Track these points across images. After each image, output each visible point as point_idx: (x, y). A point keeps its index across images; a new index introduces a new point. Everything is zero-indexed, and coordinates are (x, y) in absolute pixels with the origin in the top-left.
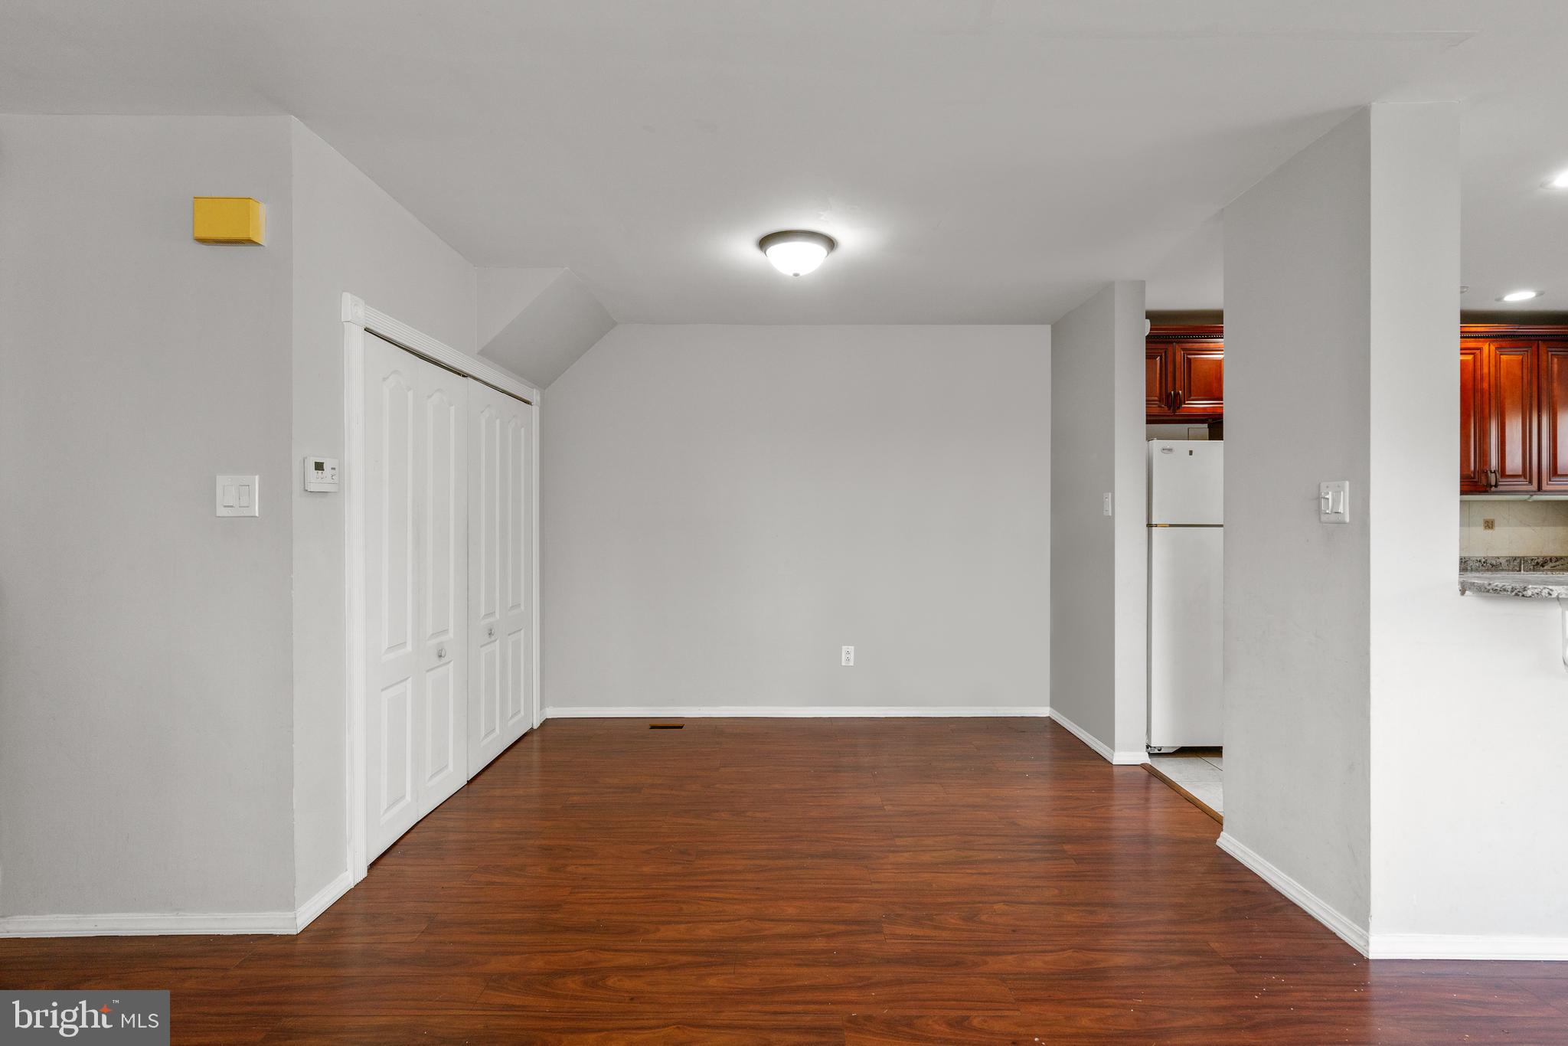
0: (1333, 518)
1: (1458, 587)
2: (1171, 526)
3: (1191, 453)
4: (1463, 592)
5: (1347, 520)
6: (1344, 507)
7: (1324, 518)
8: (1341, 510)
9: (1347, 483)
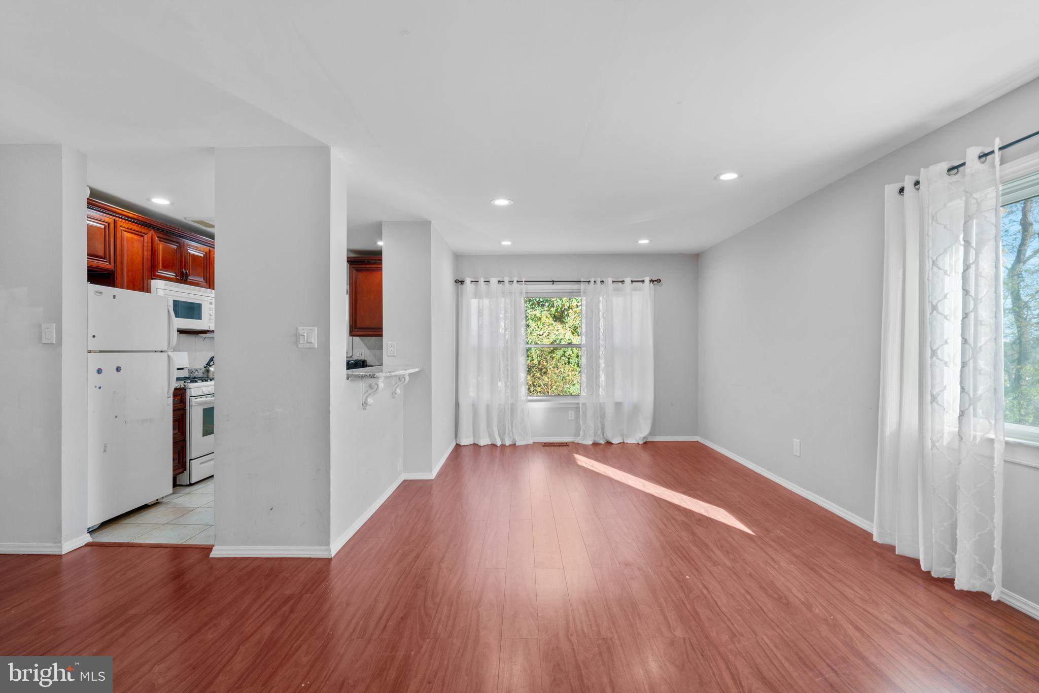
0: (308, 345)
1: (345, 377)
2: (101, 352)
3: (114, 297)
4: (348, 379)
5: (316, 346)
6: (314, 340)
7: (300, 346)
8: (313, 342)
9: (316, 329)
